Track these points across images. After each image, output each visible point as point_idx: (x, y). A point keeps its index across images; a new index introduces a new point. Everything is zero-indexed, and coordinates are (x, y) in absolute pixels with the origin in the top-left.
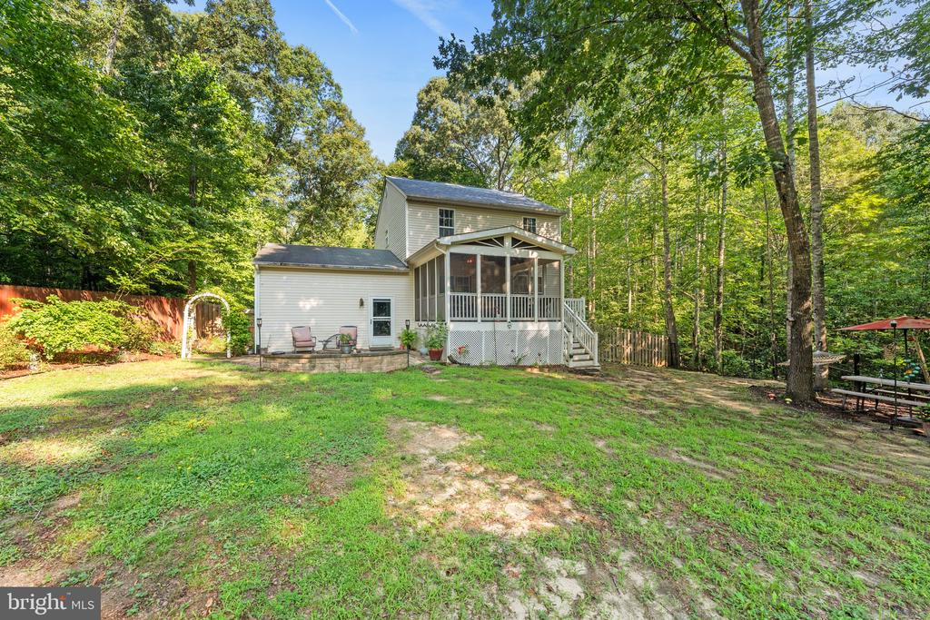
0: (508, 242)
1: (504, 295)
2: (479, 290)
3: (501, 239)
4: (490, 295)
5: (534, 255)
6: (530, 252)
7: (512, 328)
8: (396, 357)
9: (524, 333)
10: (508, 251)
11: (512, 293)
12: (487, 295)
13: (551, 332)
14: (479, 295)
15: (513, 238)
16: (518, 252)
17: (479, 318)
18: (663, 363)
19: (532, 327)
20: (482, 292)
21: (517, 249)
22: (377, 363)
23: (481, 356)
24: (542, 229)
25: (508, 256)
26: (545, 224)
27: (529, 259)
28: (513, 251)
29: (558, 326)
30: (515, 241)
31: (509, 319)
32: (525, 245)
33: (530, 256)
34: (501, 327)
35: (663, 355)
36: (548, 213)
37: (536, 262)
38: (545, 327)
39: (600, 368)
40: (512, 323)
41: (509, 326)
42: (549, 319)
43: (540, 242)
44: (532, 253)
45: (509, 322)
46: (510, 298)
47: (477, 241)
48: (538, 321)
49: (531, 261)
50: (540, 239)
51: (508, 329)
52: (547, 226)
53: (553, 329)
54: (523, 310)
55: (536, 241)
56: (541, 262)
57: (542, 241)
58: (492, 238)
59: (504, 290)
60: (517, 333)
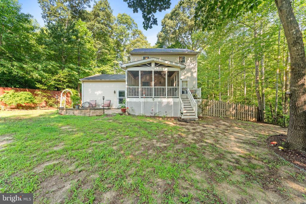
0: (153, 65)
1: (151, 87)
2: (140, 85)
3: (150, 64)
4: (145, 87)
5: (166, 70)
6: (164, 68)
7: (155, 101)
9: (160, 103)
10: (153, 68)
11: (154, 86)
12: (143, 87)
13: (174, 103)
14: (140, 87)
15: (155, 63)
16: (158, 69)
17: (140, 96)
18: (254, 119)
19: (165, 100)
20: (141, 86)
21: (157, 68)
23: (141, 111)
24: (188, 61)
25: (153, 70)
26: (189, 59)
27: (163, 71)
28: (156, 68)
29: (177, 100)
30: (156, 64)
31: (153, 97)
32: (161, 65)
33: (164, 70)
34: (150, 100)
35: (254, 115)
36: (190, 54)
37: (166, 72)
38: (171, 100)
39: (198, 119)
40: (155, 99)
41: (154, 100)
42: (173, 97)
43: (167, 64)
44: (165, 69)
45: (153, 98)
46: (154, 88)
47: (139, 65)
48: (168, 98)
49: (164, 72)
50: (166, 62)
51: (153, 101)
52: (191, 59)
53: (175, 101)
54: (159, 93)
55: (165, 63)
56: (169, 72)
57: (168, 63)
58: (146, 63)
59: (151, 85)
60: (157, 103)
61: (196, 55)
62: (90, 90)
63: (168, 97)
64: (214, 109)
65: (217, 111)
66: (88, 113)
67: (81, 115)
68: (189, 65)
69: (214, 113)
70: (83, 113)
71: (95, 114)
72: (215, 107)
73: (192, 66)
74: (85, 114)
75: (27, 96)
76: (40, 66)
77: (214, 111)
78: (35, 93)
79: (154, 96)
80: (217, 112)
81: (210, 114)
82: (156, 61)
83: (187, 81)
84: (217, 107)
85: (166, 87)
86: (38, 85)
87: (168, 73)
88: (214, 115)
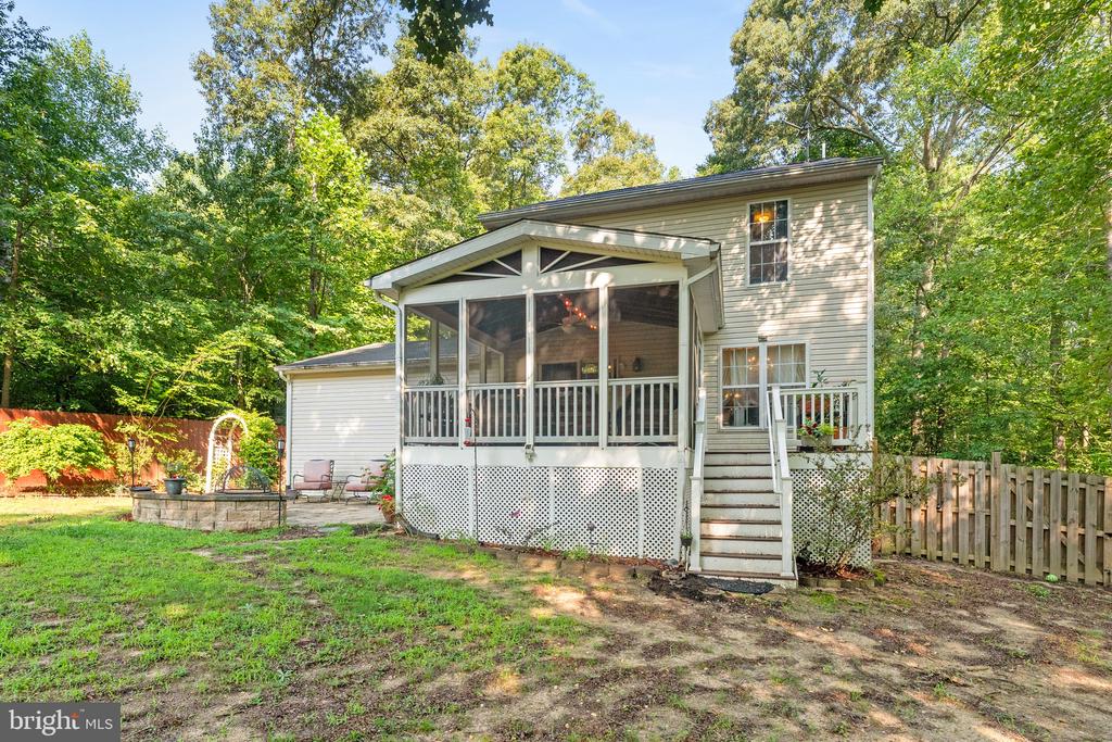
0: (530, 262)
1: (519, 385)
2: (463, 375)
3: (515, 259)
4: (489, 386)
5: (601, 282)
6: (589, 273)
7: (537, 462)
8: (249, 506)
9: (571, 474)
10: (531, 281)
11: (537, 379)
12: (480, 387)
13: (648, 474)
14: (462, 388)
15: (544, 250)
16: (556, 282)
17: (463, 438)
19: (595, 462)
20: (471, 382)
21: (553, 274)
22: (206, 514)
24: (811, 224)
25: (530, 293)
26: (818, 211)
27: (586, 292)
28: (544, 280)
29: (668, 458)
30: (548, 255)
31: (529, 439)
32: (576, 259)
33: (588, 286)
34: (513, 457)
36: (820, 178)
37: (603, 296)
38: (631, 458)
39: (794, 585)
40: (538, 450)
41: (531, 457)
42: (642, 438)
43: (604, 246)
44: (594, 277)
45: (528, 447)
46: (537, 391)
47: (459, 271)
48: (609, 445)
49: (591, 298)
50: (597, 237)
51: (527, 464)
52: (826, 211)
53: (655, 466)
54: (571, 419)
55: (594, 246)
56: (616, 294)
57: (606, 239)
58: (494, 257)
59: (520, 374)
60: (551, 474)
61: (866, 177)
62: (314, 415)
63: (614, 438)
64: (1004, 523)
65: (1021, 533)
66: (210, 518)
67: (183, 524)
68: (815, 249)
69: (1002, 550)
70: (190, 514)
71: (238, 525)
72: (1005, 506)
73: (840, 250)
74: (196, 520)
75: (69, 442)
76: (130, 323)
77: (1004, 534)
78: (116, 430)
79: (537, 433)
80: (1021, 545)
81: (965, 557)
82: (546, 239)
83: (801, 348)
84: (1021, 512)
85: (603, 382)
86: (124, 400)
87: (610, 299)
88: (1001, 562)
